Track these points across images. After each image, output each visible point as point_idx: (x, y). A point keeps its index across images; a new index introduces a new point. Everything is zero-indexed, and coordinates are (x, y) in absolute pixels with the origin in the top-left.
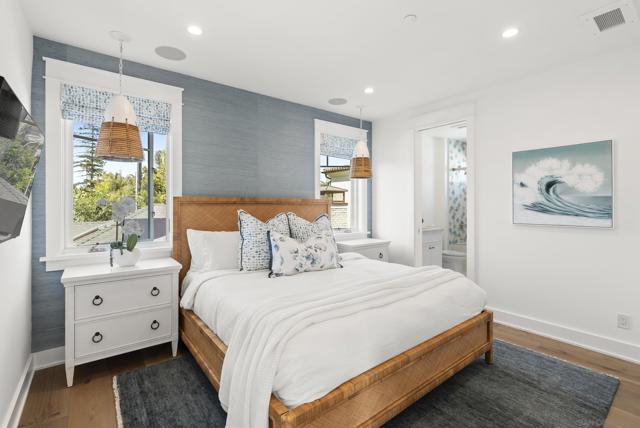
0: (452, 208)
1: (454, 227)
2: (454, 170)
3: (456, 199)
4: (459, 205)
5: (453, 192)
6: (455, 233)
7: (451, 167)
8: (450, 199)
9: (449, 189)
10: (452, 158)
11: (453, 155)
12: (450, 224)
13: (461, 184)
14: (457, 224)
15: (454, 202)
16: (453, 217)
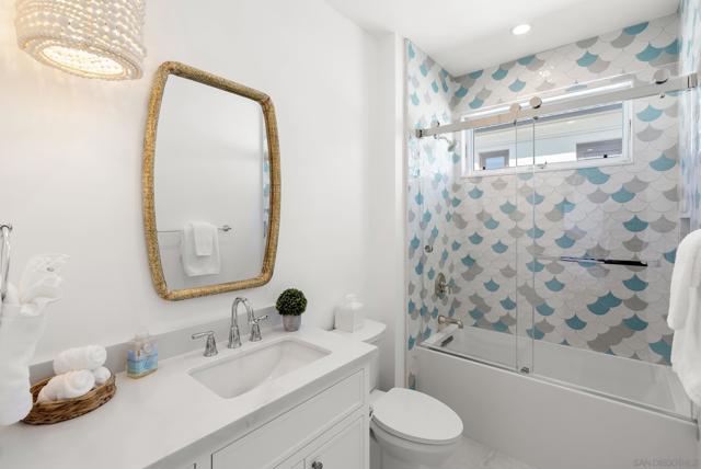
0: (415, 243)
1: (423, 294)
2: (420, 134)
3: (428, 216)
4: (435, 233)
5: (419, 199)
6: (423, 311)
7: (414, 126)
8: (411, 216)
9: (407, 188)
10: (416, 102)
11: (420, 96)
12: (411, 288)
13: (438, 178)
14: (431, 286)
15: (422, 226)
16: (420, 269)
